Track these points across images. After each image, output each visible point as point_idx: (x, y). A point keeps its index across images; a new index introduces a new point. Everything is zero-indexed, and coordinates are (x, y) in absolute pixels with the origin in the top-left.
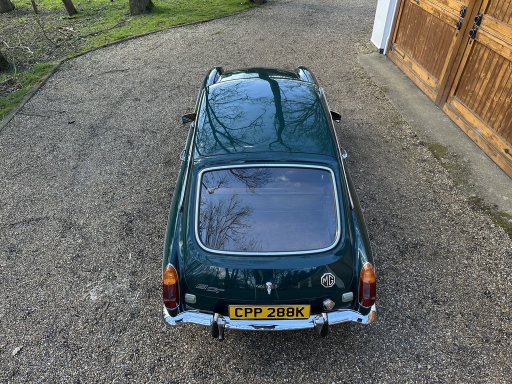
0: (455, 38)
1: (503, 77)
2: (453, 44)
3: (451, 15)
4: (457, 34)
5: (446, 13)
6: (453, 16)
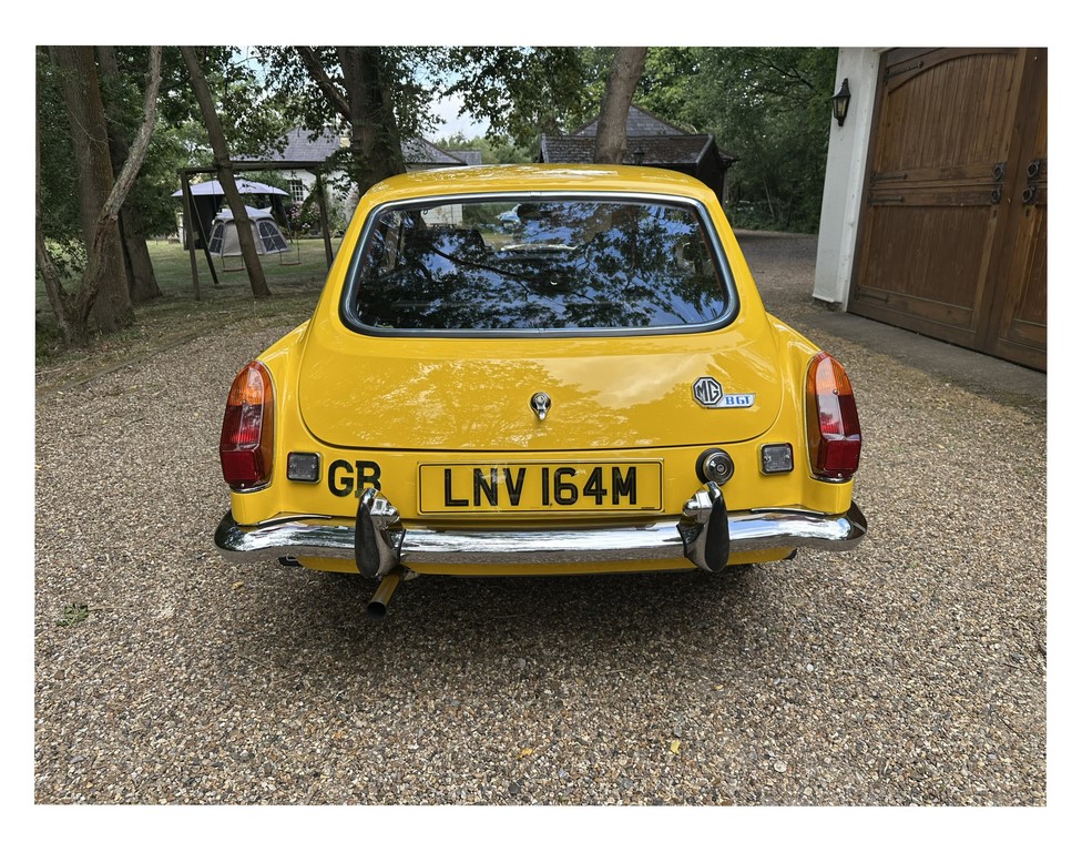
0: (993, 222)
2: (991, 232)
3: (976, 189)
4: (995, 212)
5: (963, 190)
6: (980, 189)
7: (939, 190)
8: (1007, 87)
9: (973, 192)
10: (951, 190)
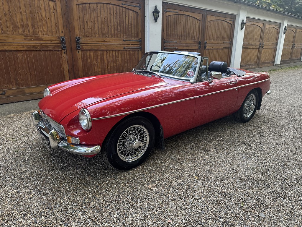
0: (64, 55)
1: (107, 58)
2: (64, 59)
3: (51, 44)
4: (64, 52)
5: (43, 45)
6: (54, 45)
7: (26, 44)
8: (52, 11)
9: (50, 46)
10: (36, 44)
